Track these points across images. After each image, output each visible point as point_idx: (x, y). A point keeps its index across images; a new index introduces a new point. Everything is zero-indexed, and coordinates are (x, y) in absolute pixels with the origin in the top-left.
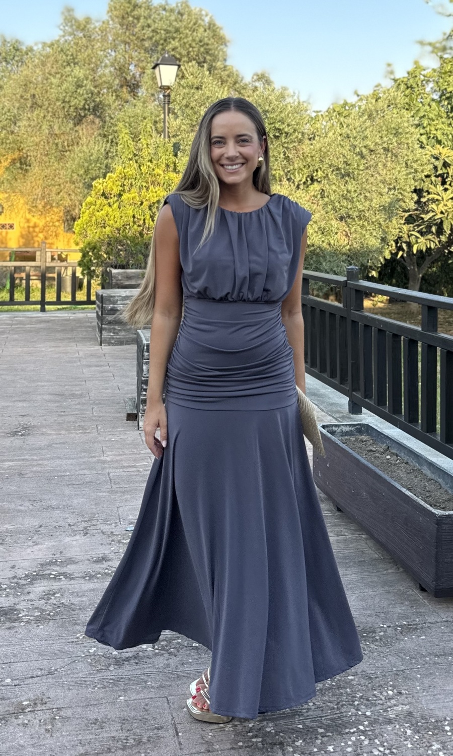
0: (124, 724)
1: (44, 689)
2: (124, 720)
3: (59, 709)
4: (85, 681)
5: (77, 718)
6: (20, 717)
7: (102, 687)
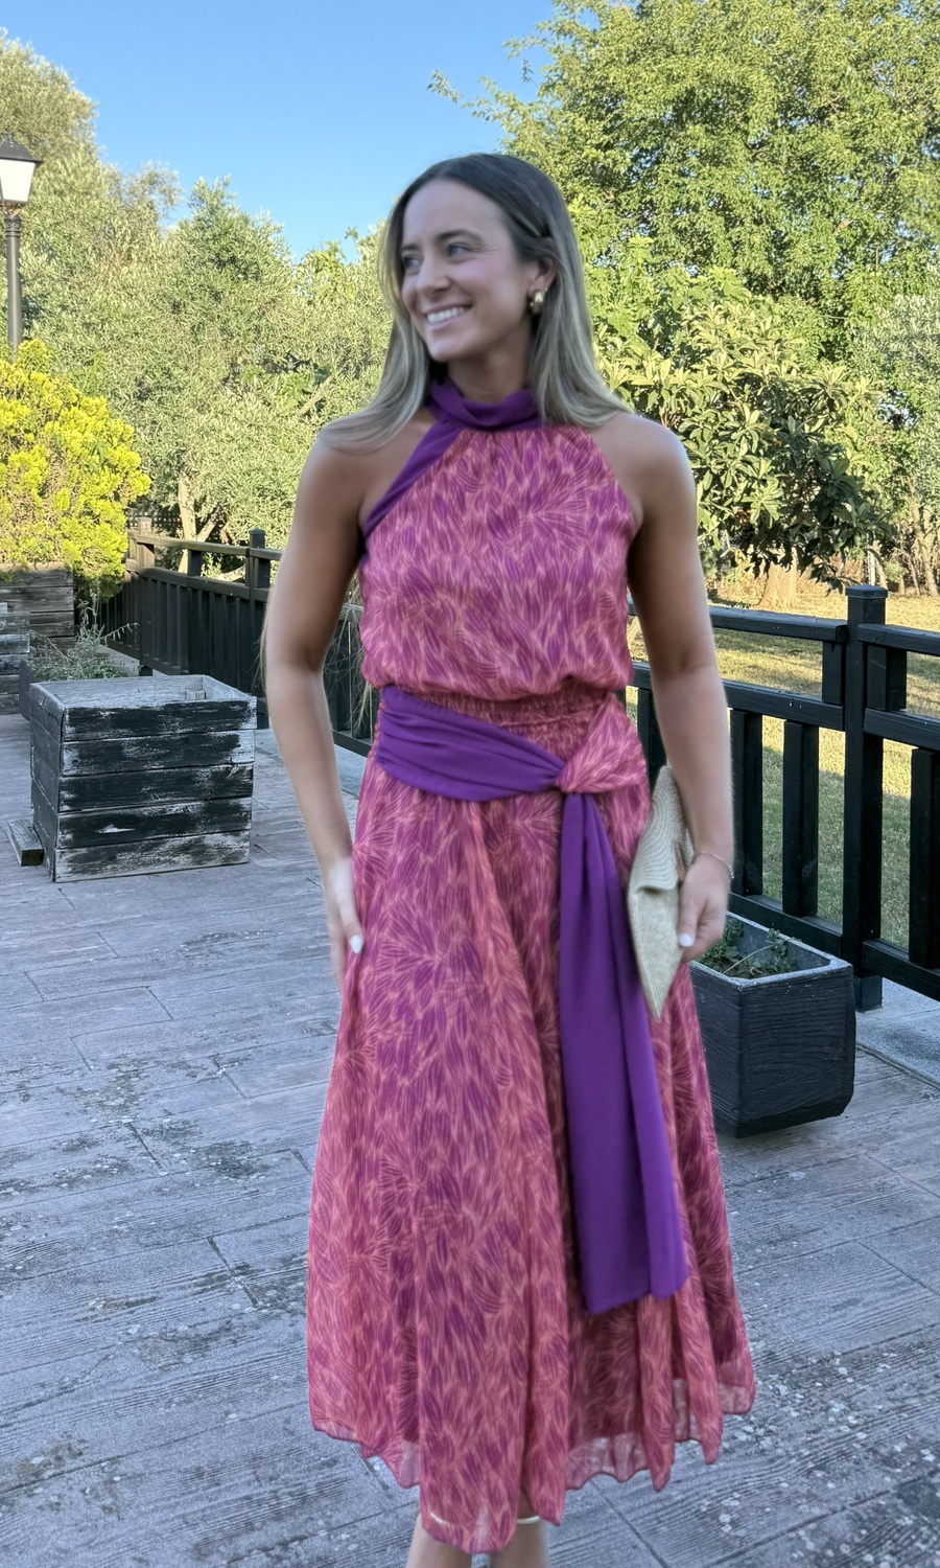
0: (258, 1467)
1: (64, 1425)
2: (254, 1459)
3: (113, 1460)
4: (145, 1394)
5: (159, 1473)
6: (36, 1491)
7: (185, 1401)
